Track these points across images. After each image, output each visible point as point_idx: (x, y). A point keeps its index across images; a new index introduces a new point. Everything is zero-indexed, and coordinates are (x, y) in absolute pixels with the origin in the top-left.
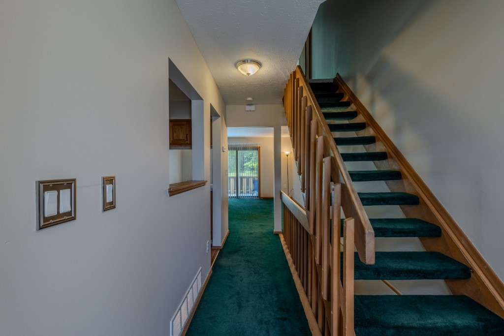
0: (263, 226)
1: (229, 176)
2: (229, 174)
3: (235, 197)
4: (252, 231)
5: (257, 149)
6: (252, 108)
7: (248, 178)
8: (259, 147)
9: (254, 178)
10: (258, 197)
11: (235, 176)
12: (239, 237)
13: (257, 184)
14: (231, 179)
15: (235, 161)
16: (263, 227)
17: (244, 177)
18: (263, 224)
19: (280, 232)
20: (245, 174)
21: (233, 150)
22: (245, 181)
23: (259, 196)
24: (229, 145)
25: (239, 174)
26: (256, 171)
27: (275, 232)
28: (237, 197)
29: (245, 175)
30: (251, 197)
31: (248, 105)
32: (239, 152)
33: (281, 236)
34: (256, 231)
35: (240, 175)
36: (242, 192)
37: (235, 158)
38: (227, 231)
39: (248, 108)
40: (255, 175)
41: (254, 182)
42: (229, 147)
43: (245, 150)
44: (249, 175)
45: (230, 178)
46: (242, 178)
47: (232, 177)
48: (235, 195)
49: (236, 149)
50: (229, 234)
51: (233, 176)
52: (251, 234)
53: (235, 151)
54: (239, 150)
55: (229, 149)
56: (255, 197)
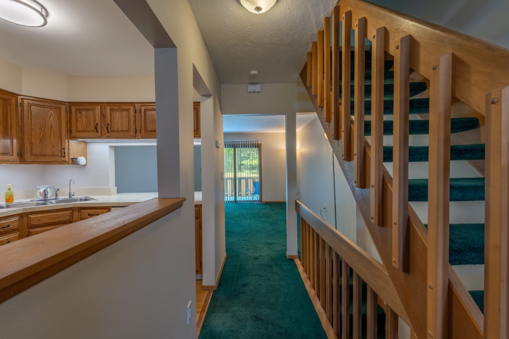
0: (271, 244)
1: (226, 177)
2: (226, 173)
3: (233, 202)
4: (257, 254)
5: (258, 147)
6: (257, 88)
7: (247, 179)
8: (261, 144)
9: (253, 179)
10: (259, 201)
11: (233, 176)
12: (240, 265)
13: (258, 186)
14: (228, 181)
15: (233, 160)
16: (271, 246)
17: (243, 178)
18: (271, 241)
19: (295, 256)
20: (244, 173)
21: (230, 147)
22: (243, 182)
23: (261, 200)
24: (225, 142)
25: (237, 173)
26: (256, 171)
27: (289, 256)
28: (235, 201)
29: (245, 176)
30: (252, 201)
31: (250, 84)
32: (237, 149)
33: (298, 262)
34: (262, 254)
35: (239, 175)
36: (240, 195)
37: (233, 156)
38: (224, 254)
39: (251, 88)
40: (256, 175)
41: (255, 184)
42: (225, 144)
43: (244, 147)
44: (249, 176)
45: (227, 179)
46: (240, 179)
47: (229, 179)
48: (232, 199)
49: (234, 146)
50: (227, 258)
51: (231, 176)
52: (256, 258)
53: (233, 149)
54: (237, 147)
55: (225, 147)
56: (256, 201)
